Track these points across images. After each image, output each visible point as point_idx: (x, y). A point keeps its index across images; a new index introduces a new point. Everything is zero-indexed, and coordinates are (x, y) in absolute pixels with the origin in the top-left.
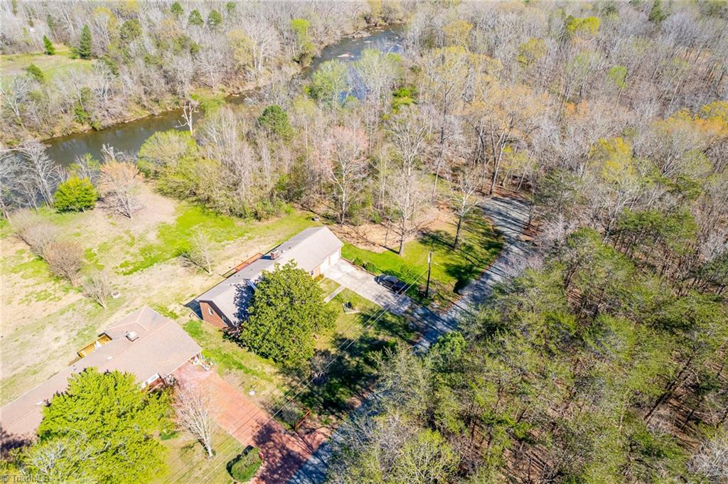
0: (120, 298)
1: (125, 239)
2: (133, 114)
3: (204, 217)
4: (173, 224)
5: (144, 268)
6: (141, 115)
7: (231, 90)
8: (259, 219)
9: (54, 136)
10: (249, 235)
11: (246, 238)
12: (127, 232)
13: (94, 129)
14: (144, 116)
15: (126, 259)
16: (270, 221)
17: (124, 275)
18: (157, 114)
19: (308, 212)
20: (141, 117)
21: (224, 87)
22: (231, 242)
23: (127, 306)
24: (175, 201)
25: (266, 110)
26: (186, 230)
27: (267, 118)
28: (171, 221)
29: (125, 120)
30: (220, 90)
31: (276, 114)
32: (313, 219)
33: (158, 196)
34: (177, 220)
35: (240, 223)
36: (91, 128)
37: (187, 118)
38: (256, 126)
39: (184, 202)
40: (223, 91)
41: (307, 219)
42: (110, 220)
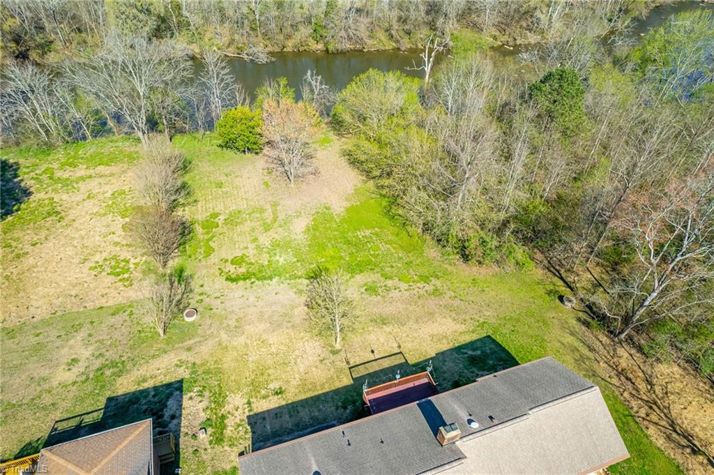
0: (192, 324)
1: (265, 215)
2: (375, 42)
3: (386, 220)
4: (338, 215)
5: (258, 279)
6: (384, 46)
7: (505, 38)
8: (466, 258)
9: (285, 49)
10: (438, 283)
11: (430, 288)
12: (275, 205)
13: (327, 51)
14: (387, 48)
15: (245, 252)
16: (483, 270)
17: (227, 279)
18: (403, 49)
19: (556, 280)
20: (383, 48)
21: (498, 33)
22: (404, 286)
23: (189, 349)
24: (360, 177)
25: (550, 74)
26: (350, 234)
27: (546, 88)
28: (339, 207)
29: (364, 48)
30: (491, 36)
31: (565, 85)
32: (561, 298)
33: (343, 162)
34: (347, 210)
35: (432, 251)
36: (325, 49)
37: (426, 60)
38: (522, 97)
39: (371, 184)
40: (495, 38)
41: (550, 293)
42: (267, 178)
